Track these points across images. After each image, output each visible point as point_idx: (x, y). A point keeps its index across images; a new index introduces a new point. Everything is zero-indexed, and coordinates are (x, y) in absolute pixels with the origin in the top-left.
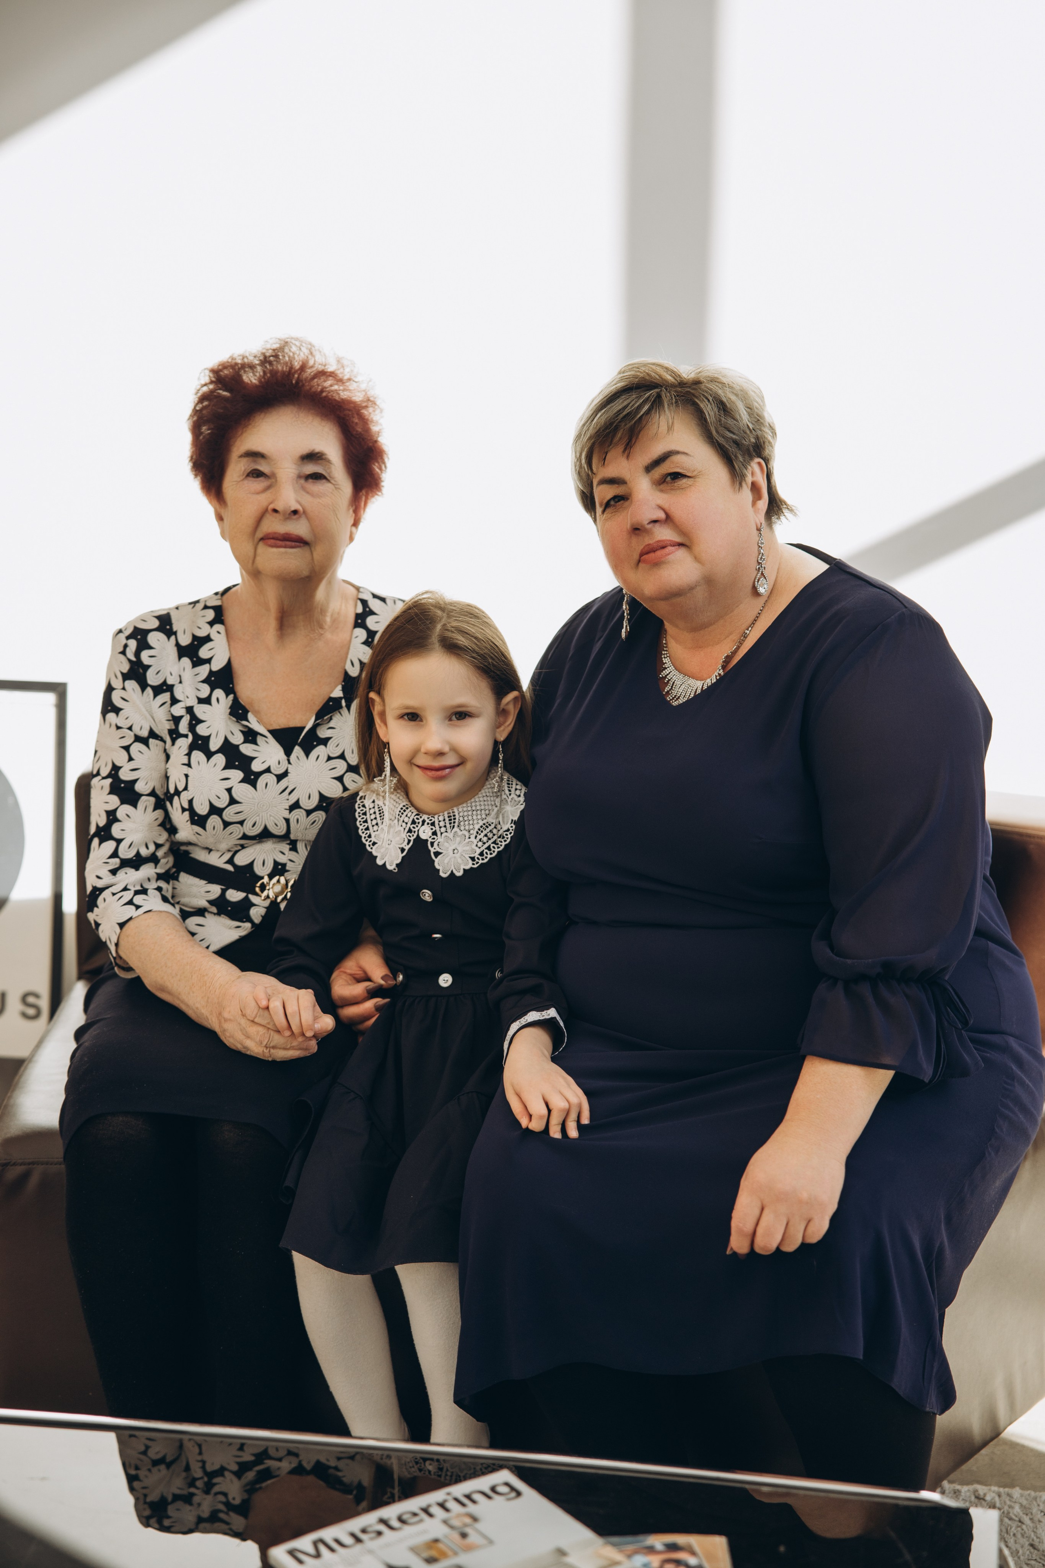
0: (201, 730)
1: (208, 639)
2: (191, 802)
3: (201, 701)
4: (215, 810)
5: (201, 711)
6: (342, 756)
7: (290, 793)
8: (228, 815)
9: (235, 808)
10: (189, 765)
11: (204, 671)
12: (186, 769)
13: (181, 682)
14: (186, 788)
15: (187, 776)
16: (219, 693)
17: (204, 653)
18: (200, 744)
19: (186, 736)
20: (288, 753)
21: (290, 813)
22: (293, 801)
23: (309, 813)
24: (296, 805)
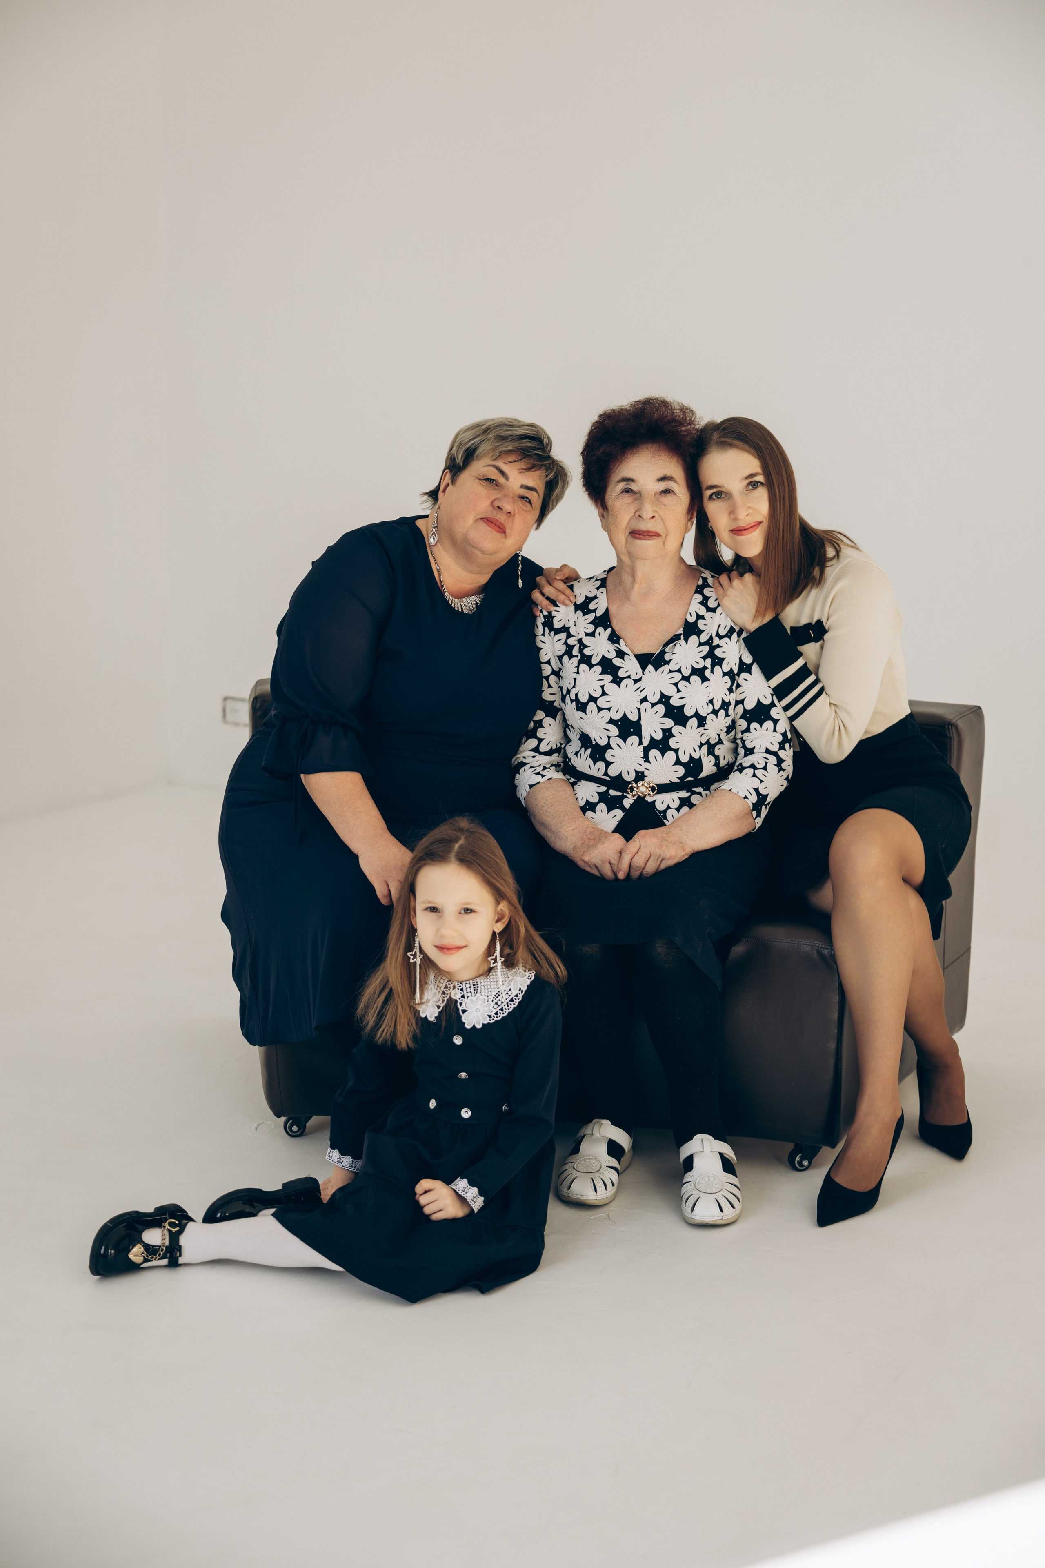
0: (587, 652)
1: (594, 598)
2: (577, 695)
3: (587, 634)
4: (592, 699)
5: (586, 640)
6: (679, 671)
7: (641, 691)
9: (605, 698)
10: (578, 672)
11: (591, 617)
12: (575, 676)
13: (575, 625)
14: (574, 687)
15: (575, 679)
16: (601, 629)
17: (592, 606)
18: (586, 660)
19: (577, 656)
20: (644, 668)
21: (641, 704)
22: (642, 697)
23: (653, 705)
24: (644, 700)
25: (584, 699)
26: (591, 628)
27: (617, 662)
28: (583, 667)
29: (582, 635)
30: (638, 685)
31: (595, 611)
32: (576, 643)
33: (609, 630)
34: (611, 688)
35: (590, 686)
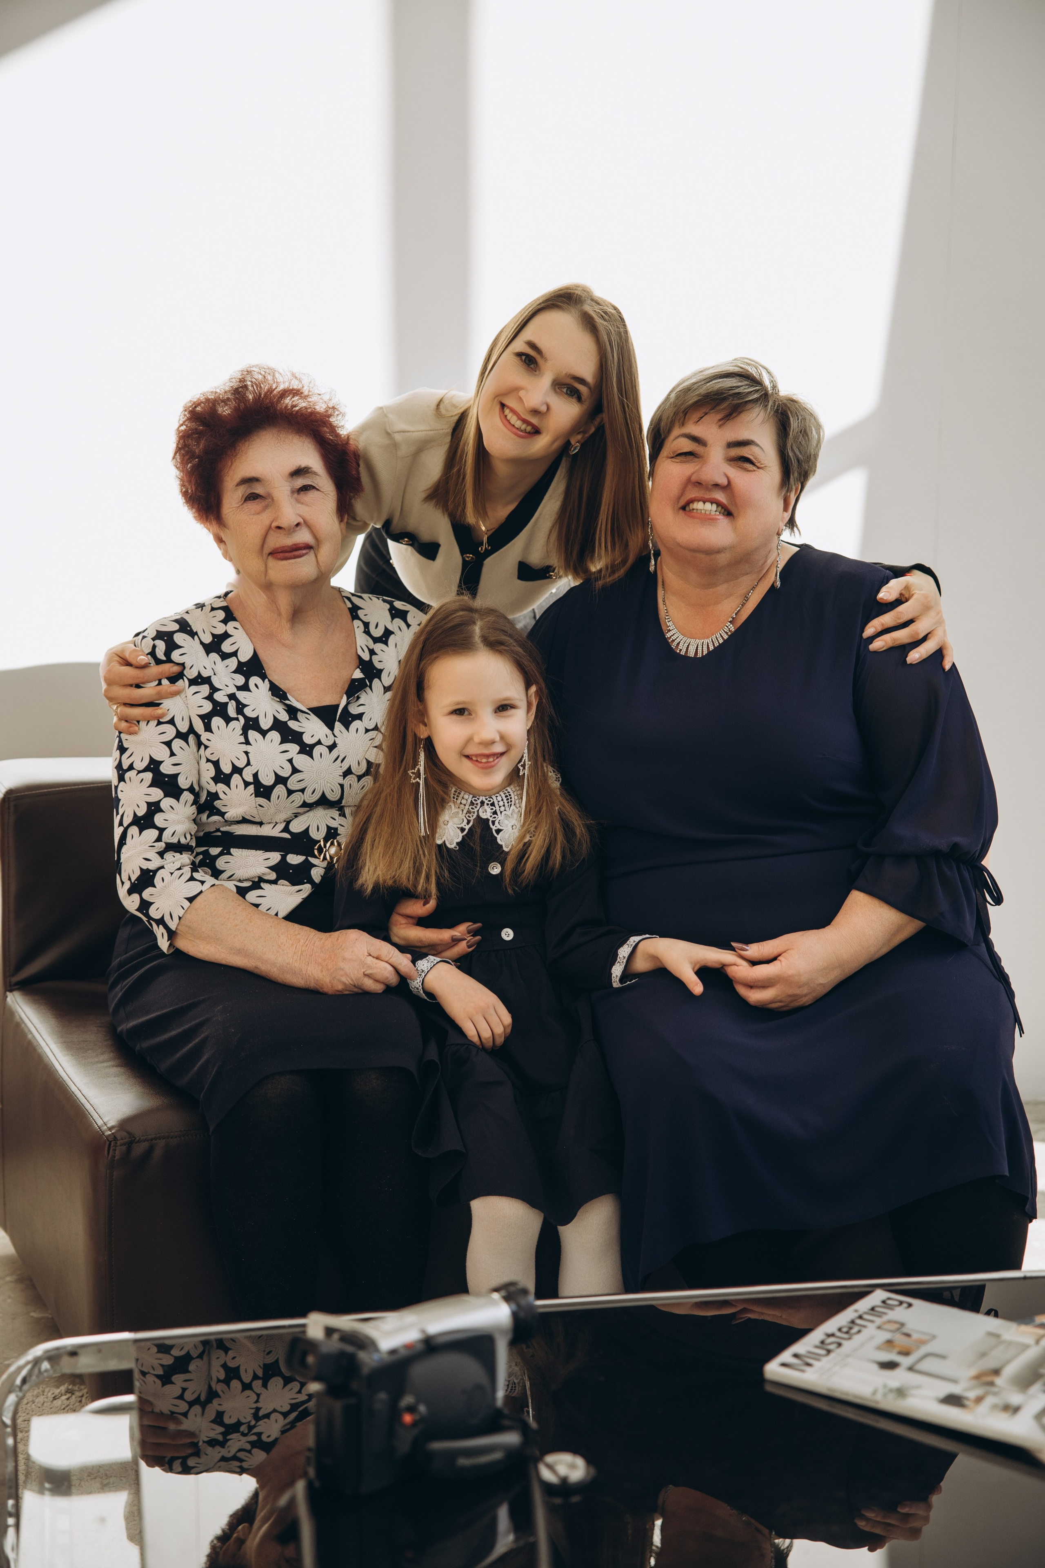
0: (249, 713)
1: (226, 635)
2: (256, 775)
3: (239, 688)
4: (280, 780)
5: (243, 697)
7: (342, 761)
8: (292, 784)
9: (297, 776)
10: (247, 742)
11: (233, 663)
12: (244, 747)
13: (215, 674)
14: (248, 764)
15: (247, 753)
16: (254, 680)
17: (226, 647)
18: (252, 724)
19: (237, 719)
20: (331, 727)
21: (344, 779)
22: (345, 768)
23: (360, 778)
24: (348, 772)
25: (267, 780)
26: (240, 680)
27: (293, 724)
28: (253, 735)
29: (233, 690)
30: (335, 752)
31: (235, 654)
32: (226, 699)
33: (267, 680)
34: (301, 761)
35: (274, 762)
